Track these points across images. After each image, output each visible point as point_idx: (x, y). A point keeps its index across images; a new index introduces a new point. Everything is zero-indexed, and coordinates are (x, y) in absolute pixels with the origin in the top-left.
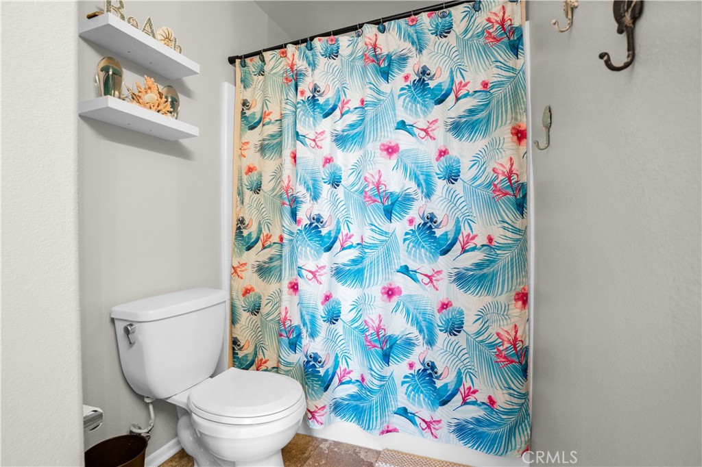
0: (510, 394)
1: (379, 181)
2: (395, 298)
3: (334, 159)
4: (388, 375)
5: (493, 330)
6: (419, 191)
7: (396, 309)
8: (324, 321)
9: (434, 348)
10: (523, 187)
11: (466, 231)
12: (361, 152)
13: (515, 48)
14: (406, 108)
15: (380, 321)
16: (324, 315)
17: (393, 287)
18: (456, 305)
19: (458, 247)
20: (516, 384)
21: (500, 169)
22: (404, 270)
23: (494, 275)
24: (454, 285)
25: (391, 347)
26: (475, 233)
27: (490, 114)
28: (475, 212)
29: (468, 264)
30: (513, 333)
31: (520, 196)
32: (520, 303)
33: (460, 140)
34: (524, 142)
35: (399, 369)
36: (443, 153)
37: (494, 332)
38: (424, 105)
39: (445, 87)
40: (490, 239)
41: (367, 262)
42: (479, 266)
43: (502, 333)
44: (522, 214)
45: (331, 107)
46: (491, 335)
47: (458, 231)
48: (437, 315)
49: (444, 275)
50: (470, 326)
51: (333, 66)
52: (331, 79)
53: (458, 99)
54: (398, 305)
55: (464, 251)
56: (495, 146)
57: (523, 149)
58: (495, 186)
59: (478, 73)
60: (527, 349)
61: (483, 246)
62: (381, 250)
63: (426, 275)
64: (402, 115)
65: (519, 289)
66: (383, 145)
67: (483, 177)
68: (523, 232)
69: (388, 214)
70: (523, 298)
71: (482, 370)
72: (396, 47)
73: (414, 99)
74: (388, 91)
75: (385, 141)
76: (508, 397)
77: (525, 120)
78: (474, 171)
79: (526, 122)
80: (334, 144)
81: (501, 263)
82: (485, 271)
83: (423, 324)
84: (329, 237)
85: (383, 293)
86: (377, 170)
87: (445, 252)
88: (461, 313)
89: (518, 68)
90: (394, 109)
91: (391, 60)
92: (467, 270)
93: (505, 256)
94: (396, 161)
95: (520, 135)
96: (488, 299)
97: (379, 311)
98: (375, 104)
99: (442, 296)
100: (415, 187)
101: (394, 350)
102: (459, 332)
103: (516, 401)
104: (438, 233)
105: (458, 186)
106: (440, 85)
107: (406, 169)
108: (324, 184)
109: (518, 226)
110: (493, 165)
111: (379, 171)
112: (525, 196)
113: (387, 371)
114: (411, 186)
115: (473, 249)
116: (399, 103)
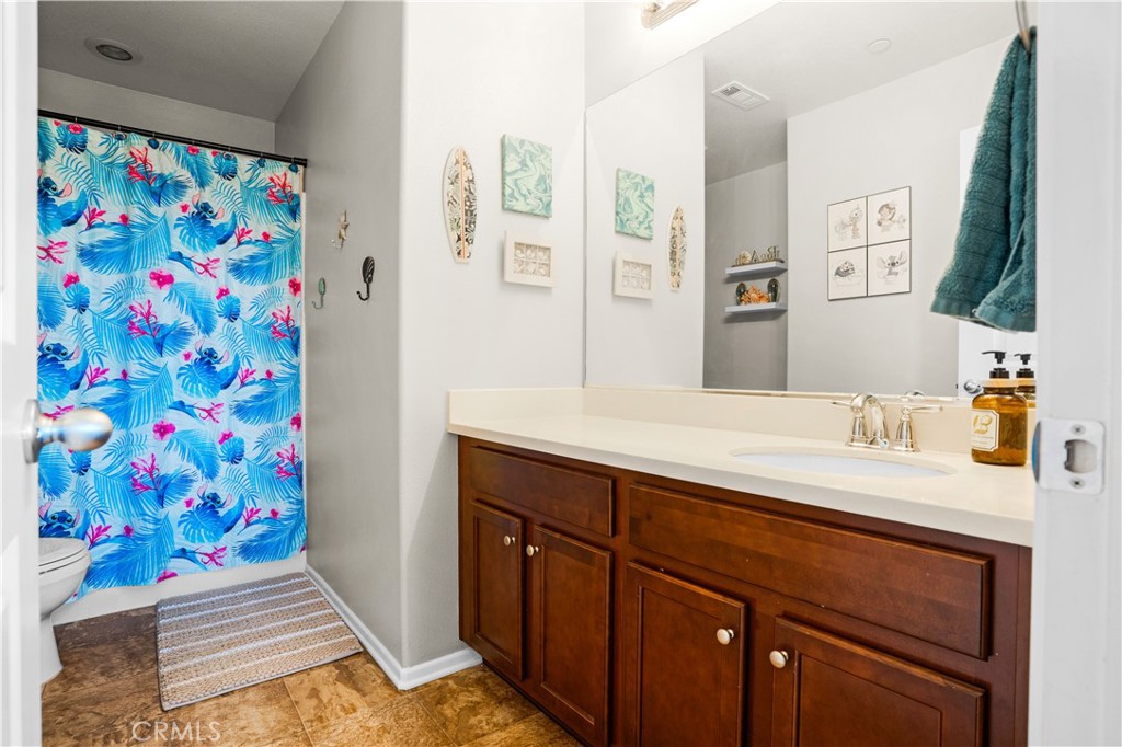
0: (290, 502)
1: (149, 311)
2: (169, 436)
3: (80, 278)
4: (163, 517)
5: (273, 452)
6: (196, 326)
7: (168, 448)
8: (73, 471)
9: (216, 479)
10: (296, 331)
11: (244, 366)
12: (123, 276)
13: (294, 212)
14: (183, 240)
15: (154, 461)
16: (72, 464)
17: (165, 424)
18: (237, 435)
19: (237, 381)
20: (294, 493)
21: (279, 314)
22: (179, 406)
23: (274, 404)
24: (234, 417)
25: (165, 488)
26: (254, 368)
27: (270, 264)
28: (254, 349)
29: (247, 397)
30: (291, 452)
31: (295, 338)
32: (295, 426)
33: (241, 282)
34: (298, 293)
35: (175, 509)
36: (223, 292)
37: (275, 453)
38: (203, 239)
39: (228, 228)
40: (269, 374)
41: (135, 399)
42: (258, 398)
43: (282, 452)
44: (296, 353)
45: (74, 213)
46: (272, 456)
47: (237, 365)
48: (219, 446)
49: (225, 408)
50: (251, 453)
51: (76, 161)
52: (74, 178)
53: (239, 244)
54: (171, 443)
55: (243, 384)
56: (274, 294)
57: (297, 299)
58: (275, 328)
59: (260, 223)
60: (301, 464)
61: (262, 379)
62: (152, 386)
63: (204, 410)
64: (177, 245)
65: (295, 415)
66: (153, 273)
67: (262, 319)
68: (296, 367)
69: (159, 347)
70: (297, 421)
71: (264, 490)
72: (172, 171)
73: (191, 233)
74: (160, 215)
75: (156, 269)
76: (289, 506)
77: (299, 274)
78: (253, 313)
79: (300, 277)
80: (79, 260)
81: (280, 394)
82: (264, 401)
83: (202, 458)
84: (77, 372)
85: (155, 431)
86: (146, 300)
87: (226, 386)
88: (242, 442)
89: (296, 230)
90: (168, 237)
91: (165, 183)
92: (246, 402)
93: (284, 388)
94: (168, 292)
95: (295, 287)
96: (269, 426)
97: (151, 450)
98: (143, 227)
99: (223, 428)
100: (192, 322)
101: (169, 491)
102: (240, 460)
103: (294, 507)
104: (219, 368)
105: (238, 324)
106: (222, 225)
107: (182, 302)
108: (68, 309)
109: (293, 362)
110: (272, 309)
111: (149, 302)
112: (298, 338)
113: (161, 513)
114: (187, 321)
115: (252, 383)
116: (175, 234)
